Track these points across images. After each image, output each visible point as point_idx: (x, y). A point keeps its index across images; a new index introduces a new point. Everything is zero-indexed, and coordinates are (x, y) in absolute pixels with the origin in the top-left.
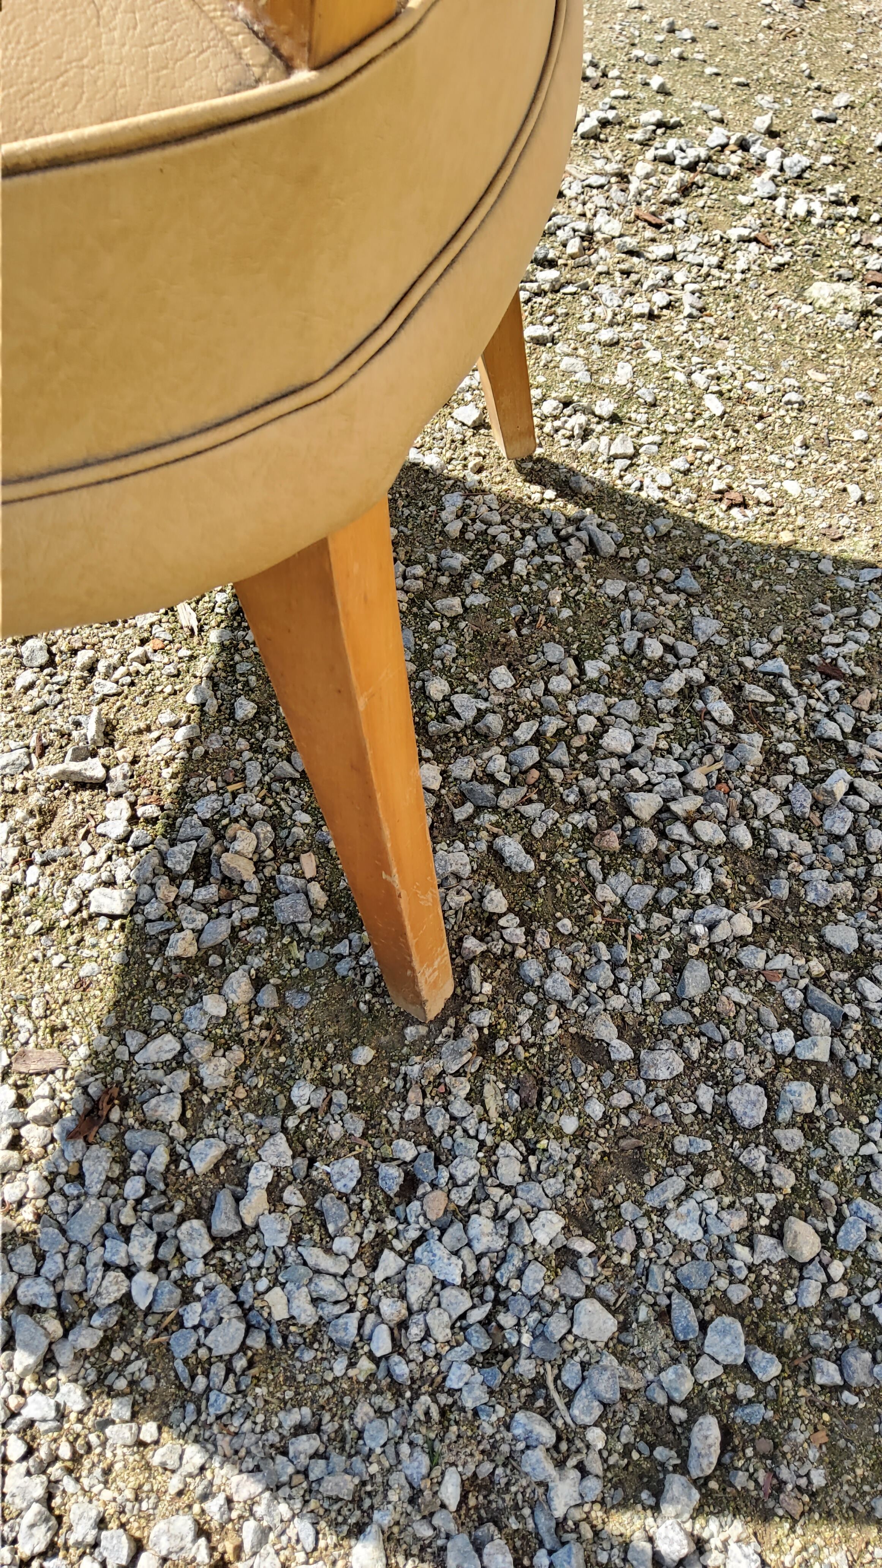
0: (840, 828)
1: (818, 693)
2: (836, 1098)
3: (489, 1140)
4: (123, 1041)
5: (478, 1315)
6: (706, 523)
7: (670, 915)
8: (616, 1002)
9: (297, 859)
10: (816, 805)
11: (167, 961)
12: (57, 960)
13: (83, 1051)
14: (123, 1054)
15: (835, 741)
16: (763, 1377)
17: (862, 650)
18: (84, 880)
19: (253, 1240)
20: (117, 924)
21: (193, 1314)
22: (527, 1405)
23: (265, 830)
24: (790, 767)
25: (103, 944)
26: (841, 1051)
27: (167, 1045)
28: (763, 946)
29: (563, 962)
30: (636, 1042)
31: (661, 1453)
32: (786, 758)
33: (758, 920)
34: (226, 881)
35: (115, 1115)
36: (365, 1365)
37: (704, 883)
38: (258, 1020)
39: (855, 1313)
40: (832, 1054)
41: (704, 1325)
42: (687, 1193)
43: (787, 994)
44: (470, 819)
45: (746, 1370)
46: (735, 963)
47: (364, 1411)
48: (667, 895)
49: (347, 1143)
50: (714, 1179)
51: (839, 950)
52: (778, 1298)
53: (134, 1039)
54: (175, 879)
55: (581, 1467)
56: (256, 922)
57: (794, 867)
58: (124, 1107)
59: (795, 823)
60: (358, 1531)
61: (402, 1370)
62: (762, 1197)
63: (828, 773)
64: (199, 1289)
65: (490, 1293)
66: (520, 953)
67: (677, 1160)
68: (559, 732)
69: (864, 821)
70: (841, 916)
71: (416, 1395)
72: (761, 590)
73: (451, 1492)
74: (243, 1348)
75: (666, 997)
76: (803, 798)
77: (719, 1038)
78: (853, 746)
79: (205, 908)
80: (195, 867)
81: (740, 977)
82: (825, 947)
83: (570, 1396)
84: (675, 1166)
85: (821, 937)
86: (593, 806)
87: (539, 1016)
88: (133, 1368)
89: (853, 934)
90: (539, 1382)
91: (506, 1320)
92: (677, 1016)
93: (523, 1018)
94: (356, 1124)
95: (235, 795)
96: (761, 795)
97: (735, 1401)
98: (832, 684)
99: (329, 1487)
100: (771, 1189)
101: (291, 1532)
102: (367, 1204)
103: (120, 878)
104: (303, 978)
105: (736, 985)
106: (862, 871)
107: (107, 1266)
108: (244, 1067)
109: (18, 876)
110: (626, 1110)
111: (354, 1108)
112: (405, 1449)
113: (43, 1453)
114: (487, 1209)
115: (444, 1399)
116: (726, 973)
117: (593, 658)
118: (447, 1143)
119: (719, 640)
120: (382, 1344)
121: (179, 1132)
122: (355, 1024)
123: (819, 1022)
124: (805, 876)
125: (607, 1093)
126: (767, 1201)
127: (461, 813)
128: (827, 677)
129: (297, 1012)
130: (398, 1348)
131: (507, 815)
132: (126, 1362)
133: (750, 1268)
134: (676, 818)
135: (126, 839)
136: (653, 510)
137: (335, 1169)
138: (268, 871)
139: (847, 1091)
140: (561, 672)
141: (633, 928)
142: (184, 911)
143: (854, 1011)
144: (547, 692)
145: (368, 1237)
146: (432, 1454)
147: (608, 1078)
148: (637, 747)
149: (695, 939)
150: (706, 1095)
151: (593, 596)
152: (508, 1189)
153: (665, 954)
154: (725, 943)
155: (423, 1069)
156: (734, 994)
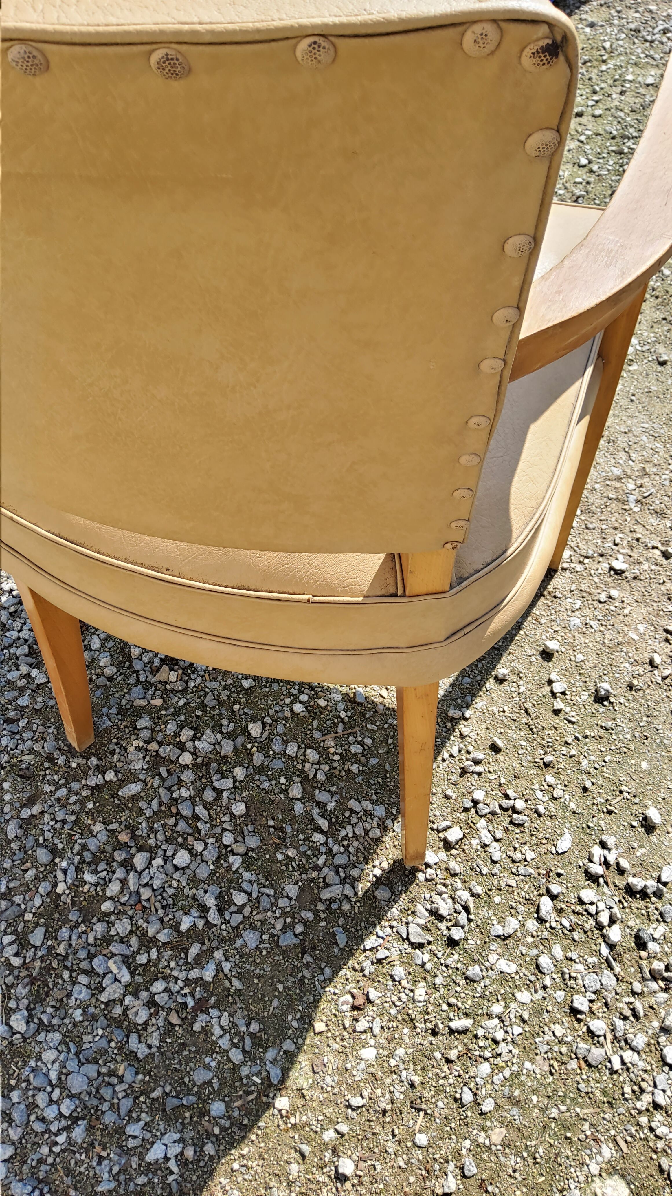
0: (95, 963)
1: (186, 990)
6: (342, 973)
7: (78, 854)
8: (47, 818)
9: (161, 698)
17: (214, 1038)
23: (179, 686)
24: (142, 952)
28: (48, 895)
29: (73, 799)
30: (26, 821)
32: (148, 951)
33: (63, 897)
37: (88, 877)
43: (21, 897)
44: (160, 775)
46: (45, 879)
48: (88, 858)
49: (34, 703)
51: (32, 932)
56: (138, 680)
57: (82, 928)
59: (107, 940)
66: (84, 782)
68: (199, 831)
69: (96, 979)
70: (50, 943)
72: (277, 989)
75: (41, 840)
76: (120, 950)
77: (15, 858)
81: (38, 878)
82: (36, 925)
85: (42, 926)
86: (149, 835)
87: (53, 783)
89: (37, 944)
92: (31, 842)
93: (56, 777)
95: (202, 676)
96: (128, 926)
98: (191, 1003)
105: (36, 875)
106: (69, 964)
116: (42, 872)
117: (243, 863)
119: (239, 942)
124: (76, 932)
125: (11, 803)
127: (163, 772)
128: (197, 1002)
131: (155, 791)
134: (128, 874)
136: (357, 939)
137: (26, 697)
140: (236, 841)
141: (78, 836)
144: (223, 830)
148: (176, 868)
151: (290, 876)
153: (60, 846)
154: (55, 876)
156: (31, 873)
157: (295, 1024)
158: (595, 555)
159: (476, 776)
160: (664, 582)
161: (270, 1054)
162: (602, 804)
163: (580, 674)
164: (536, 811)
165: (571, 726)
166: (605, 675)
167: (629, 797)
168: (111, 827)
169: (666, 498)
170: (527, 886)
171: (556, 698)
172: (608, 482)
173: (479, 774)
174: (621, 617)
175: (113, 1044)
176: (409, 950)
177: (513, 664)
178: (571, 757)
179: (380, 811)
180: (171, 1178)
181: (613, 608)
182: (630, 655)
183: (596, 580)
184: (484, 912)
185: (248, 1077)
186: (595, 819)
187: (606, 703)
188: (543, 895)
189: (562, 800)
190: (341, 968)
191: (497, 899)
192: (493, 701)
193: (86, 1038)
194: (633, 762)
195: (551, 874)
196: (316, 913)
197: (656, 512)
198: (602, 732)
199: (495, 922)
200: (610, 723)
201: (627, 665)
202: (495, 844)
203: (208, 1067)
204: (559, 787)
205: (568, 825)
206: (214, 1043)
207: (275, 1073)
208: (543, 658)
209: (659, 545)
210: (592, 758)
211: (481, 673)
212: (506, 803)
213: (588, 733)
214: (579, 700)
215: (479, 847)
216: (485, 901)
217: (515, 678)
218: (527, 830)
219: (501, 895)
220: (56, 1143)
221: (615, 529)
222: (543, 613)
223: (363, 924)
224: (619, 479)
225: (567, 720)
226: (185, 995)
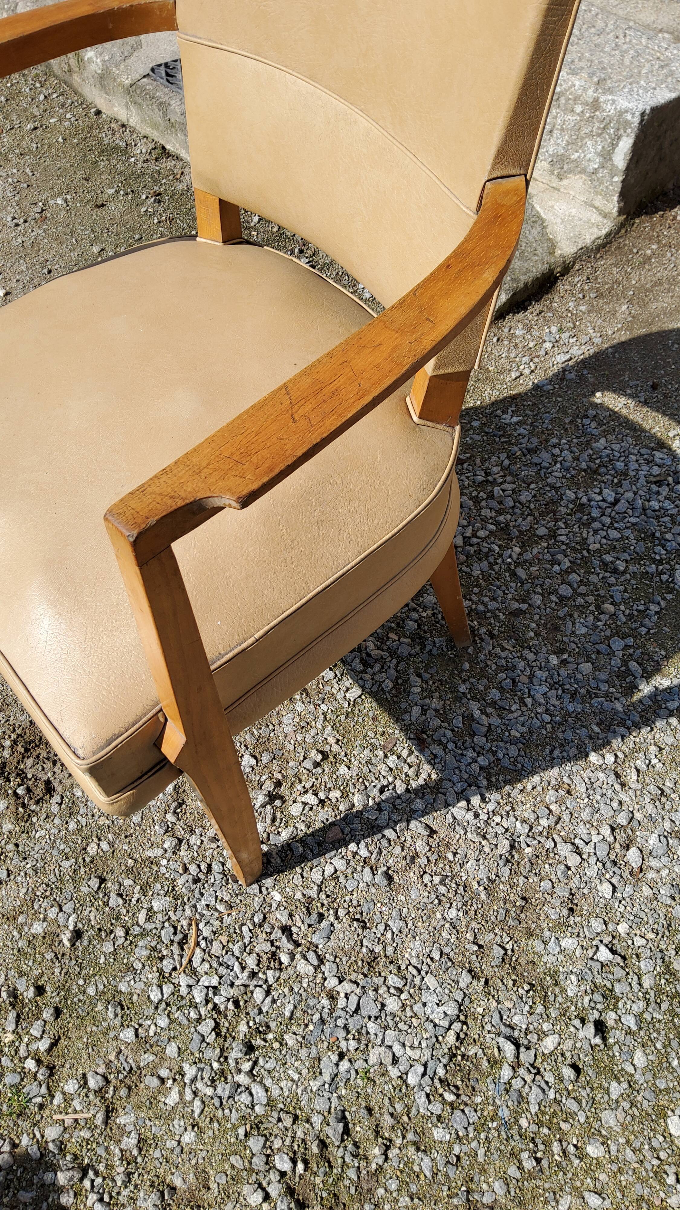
0: (512, 504)
1: (465, 471)
2: (582, 571)
3: (519, 655)
4: (403, 720)
5: (560, 692)
7: (497, 564)
8: (510, 596)
9: (388, 638)
10: (500, 503)
11: (389, 692)
12: (360, 720)
13: (397, 732)
14: (408, 722)
15: (483, 481)
16: (631, 644)
18: (340, 696)
19: (493, 728)
20: (363, 697)
21: (500, 754)
22: (591, 698)
25: (367, 705)
26: (572, 559)
27: (416, 711)
28: (527, 551)
29: (486, 599)
30: (524, 601)
31: (628, 680)
32: (477, 497)
33: (519, 545)
34: (377, 661)
35: (425, 736)
36: (549, 726)
37: (496, 548)
38: (431, 683)
39: (635, 613)
40: (570, 562)
41: (609, 646)
42: (574, 624)
43: (545, 557)
45: (627, 647)
46: (525, 561)
47: (560, 735)
48: (491, 559)
49: (487, 688)
50: (576, 615)
51: (545, 535)
52: (617, 626)
53: (406, 717)
54: (364, 671)
55: (616, 699)
56: (398, 663)
57: (512, 524)
58: (425, 733)
59: (499, 512)
60: (587, 755)
61: (558, 719)
62: (590, 608)
63: (492, 491)
64: (494, 749)
65: (557, 686)
66: (474, 607)
67: (563, 619)
69: (514, 497)
70: (536, 526)
71: (567, 721)
73: (596, 729)
74: (519, 750)
75: (519, 584)
76: (494, 504)
77: (542, 582)
78: (490, 478)
79: (380, 672)
80: (364, 665)
81: (530, 563)
82: (541, 538)
83: (598, 688)
84: (564, 620)
85: (537, 536)
87: (496, 617)
88: (500, 779)
89: (544, 528)
90: (588, 692)
91: (567, 687)
92: (527, 586)
93: (493, 621)
94: (484, 681)
96: (483, 512)
97: (631, 655)
99: (572, 754)
100: (590, 604)
101: (575, 771)
102: (508, 695)
103: (349, 686)
104: (427, 665)
105: (531, 566)
107: (470, 764)
108: (441, 697)
109: (320, 711)
110: (540, 619)
111: (479, 679)
112: (578, 731)
113: (504, 813)
114: (536, 669)
115: (573, 715)
116: (526, 565)
118: (510, 665)
120: (548, 718)
121: (445, 725)
122: (454, 662)
123: (560, 557)
124: (517, 524)
125: (532, 619)
126: (592, 608)
128: (462, 464)
129: (437, 673)
130: (551, 715)
132: (498, 780)
133: (604, 625)
134: (469, 538)
135: (336, 676)
137: (491, 695)
138: (385, 648)
139: (582, 568)
141: (492, 576)
142: (377, 677)
143: (564, 547)
145: (517, 701)
146: (584, 727)
147: (528, 615)
149: (510, 564)
150: (553, 598)
152: (535, 661)
153: (507, 574)
154: (518, 559)
155: (485, 655)
156: (533, 569)
168: (469, 570)
180: (514, 409)
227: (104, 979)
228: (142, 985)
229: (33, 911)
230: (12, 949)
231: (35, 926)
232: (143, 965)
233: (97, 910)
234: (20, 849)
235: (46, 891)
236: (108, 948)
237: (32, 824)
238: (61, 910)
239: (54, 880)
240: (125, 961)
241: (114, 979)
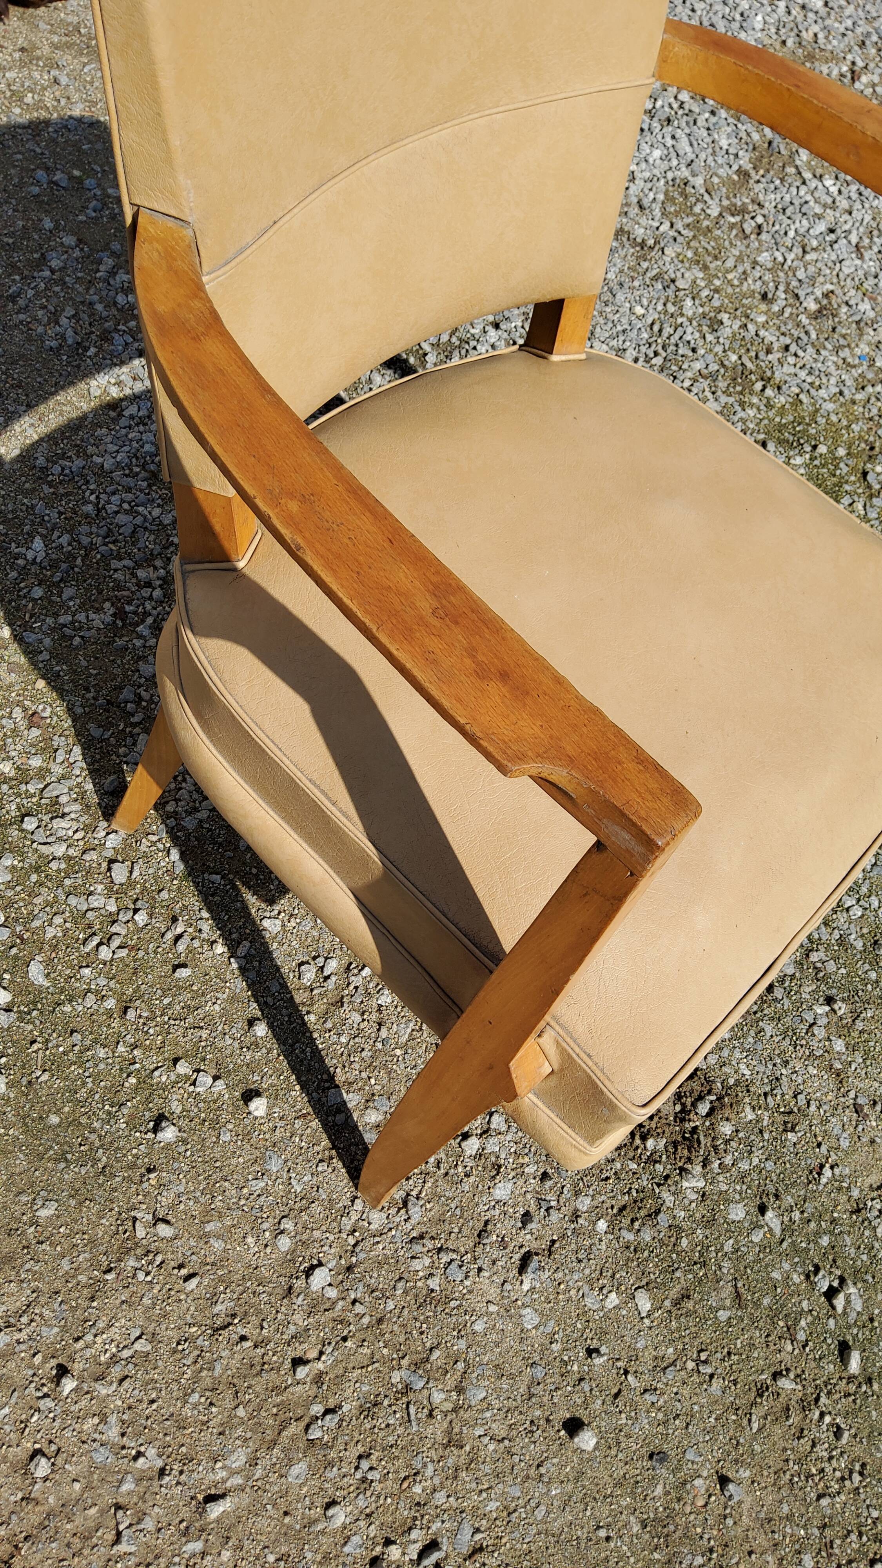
6: (70, 720)
17: (90, 612)
72: (94, 669)
98: (128, 609)
136: (88, 744)
157: (58, 668)
158: (354, 1259)
159: (163, 931)
160: (262, 1328)
161: (47, 641)
162: (47, 1041)
163: (205, 1121)
164: (88, 966)
165: (152, 1067)
166: (186, 1150)
167: (34, 1076)
169: (391, 1439)
170: (25, 912)
171: (194, 1072)
172: (460, 1366)
173: (163, 935)
174: (247, 1228)
175: (135, 550)
176: (48, 780)
177: (264, 1050)
178: (118, 1043)
179: (189, 823)
181: (265, 1226)
182: (191, 1203)
183: (317, 1234)
184: (32, 859)
185: (44, 620)
186: (37, 1022)
187: (152, 1124)
188: (6, 921)
189: (80, 1001)
190: (73, 721)
191: (34, 878)
192: (232, 999)
193: (152, 537)
194: (66, 1109)
195: (18, 941)
196: (134, 725)
197: (375, 1405)
198: (122, 1097)
199: (16, 862)
200: (125, 1111)
201: (181, 1189)
202: (85, 908)
203: (71, 599)
204: (95, 1007)
205: (51, 990)
206: (87, 610)
207: (30, 637)
208: (251, 1090)
209: (320, 1366)
210: (102, 1066)
211: (276, 1009)
212: (116, 942)
213: (133, 1080)
214: (175, 1097)
215: (92, 888)
216: (40, 867)
217: (248, 1041)
218: (76, 945)
219: (35, 883)
220: (92, 494)
221: (380, 1321)
222: (309, 1131)
223: (98, 756)
224: (460, 1390)
225: (161, 1067)
226: (138, 607)
227: (858, 966)
228: (852, 926)
229: (826, 1054)
230: (867, 1067)
231: (838, 1049)
232: (834, 929)
233: (801, 986)
234: (768, 1089)
235: (802, 1046)
236: (831, 966)
237: (737, 1083)
238: (814, 1024)
239: (788, 1039)
240: (836, 948)
241: (855, 955)
